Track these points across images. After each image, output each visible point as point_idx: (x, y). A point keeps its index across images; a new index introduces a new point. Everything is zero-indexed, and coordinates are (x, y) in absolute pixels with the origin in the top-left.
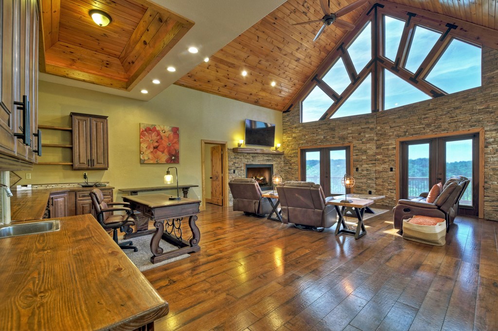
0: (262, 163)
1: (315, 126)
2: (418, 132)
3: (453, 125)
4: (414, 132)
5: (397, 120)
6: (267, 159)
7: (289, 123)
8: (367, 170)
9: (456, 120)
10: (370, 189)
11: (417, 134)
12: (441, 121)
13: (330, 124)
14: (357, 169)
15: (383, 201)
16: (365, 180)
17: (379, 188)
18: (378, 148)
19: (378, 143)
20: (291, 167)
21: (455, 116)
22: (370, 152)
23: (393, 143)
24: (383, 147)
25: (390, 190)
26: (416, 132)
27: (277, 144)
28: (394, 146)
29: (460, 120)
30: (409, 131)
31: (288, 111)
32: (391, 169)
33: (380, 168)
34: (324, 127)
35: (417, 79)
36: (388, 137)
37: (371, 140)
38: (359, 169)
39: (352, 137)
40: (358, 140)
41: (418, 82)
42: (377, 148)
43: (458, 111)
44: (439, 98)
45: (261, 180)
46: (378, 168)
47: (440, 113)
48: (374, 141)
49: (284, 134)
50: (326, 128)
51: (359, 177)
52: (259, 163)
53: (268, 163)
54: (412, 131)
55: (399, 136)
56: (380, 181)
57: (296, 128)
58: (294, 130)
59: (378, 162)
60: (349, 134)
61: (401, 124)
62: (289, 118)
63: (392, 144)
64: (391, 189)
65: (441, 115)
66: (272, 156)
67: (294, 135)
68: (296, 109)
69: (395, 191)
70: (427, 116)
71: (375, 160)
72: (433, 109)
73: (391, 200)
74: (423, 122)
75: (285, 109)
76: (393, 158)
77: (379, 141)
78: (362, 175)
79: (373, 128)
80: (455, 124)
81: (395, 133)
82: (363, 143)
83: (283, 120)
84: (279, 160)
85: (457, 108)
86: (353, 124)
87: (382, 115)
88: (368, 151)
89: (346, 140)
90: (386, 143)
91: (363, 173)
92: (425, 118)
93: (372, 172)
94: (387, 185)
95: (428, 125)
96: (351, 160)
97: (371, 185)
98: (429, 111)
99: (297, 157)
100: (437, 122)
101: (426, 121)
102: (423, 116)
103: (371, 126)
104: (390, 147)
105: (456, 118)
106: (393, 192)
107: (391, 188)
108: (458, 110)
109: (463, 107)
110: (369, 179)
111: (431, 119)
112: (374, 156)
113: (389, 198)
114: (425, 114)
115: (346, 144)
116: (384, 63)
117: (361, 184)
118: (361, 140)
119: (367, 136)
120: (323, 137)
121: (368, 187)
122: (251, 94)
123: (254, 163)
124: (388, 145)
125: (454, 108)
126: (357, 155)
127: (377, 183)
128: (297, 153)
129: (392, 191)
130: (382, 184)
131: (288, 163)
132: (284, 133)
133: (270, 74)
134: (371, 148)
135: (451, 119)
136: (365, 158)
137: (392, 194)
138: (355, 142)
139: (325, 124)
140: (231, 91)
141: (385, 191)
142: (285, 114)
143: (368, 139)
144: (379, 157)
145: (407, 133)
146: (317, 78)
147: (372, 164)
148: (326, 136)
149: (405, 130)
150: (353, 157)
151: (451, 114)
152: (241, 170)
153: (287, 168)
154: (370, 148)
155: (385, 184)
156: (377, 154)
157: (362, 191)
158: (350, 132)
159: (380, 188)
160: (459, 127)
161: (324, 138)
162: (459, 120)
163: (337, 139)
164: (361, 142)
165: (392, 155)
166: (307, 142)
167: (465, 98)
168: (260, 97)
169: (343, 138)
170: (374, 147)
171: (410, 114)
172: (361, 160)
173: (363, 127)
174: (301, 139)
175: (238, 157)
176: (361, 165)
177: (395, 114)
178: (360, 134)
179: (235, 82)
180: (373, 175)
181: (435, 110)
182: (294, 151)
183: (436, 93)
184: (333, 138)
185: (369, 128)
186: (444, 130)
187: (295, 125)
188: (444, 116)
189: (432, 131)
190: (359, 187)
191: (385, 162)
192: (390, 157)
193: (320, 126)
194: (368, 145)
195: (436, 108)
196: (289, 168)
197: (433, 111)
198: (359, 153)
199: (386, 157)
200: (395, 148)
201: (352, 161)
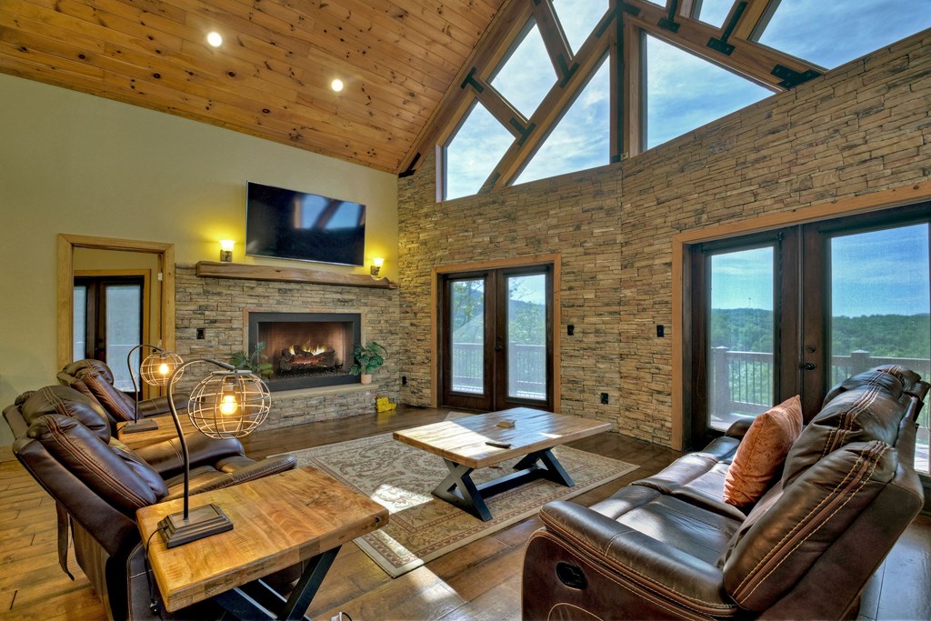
0: (315, 311)
1: (471, 209)
2: (738, 209)
3: (856, 172)
4: (726, 212)
5: (677, 179)
6: (339, 300)
7: (411, 206)
8: (597, 332)
9: (866, 156)
10: (604, 390)
11: (733, 216)
12: (812, 164)
13: (504, 202)
14: (571, 330)
15: (638, 427)
16: (591, 361)
17: (628, 385)
18: (626, 267)
19: (627, 251)
20: (414, 321)
21: (861, 141)
22: (606, 280)
23: (667, 251)
24: (637, 265)
25: (656, 396)
26: (732, 211)
27: (375, 258)
28: (668, 260)
29: (879, 153)
30: (708, 209)
31: (409, 172)
32: (660, 331)
33: (629, 327)
34: (491, 211)
35: (730, 41)
36: (652, 233)
37: (608, 243)
38: (576, 330)
39: (559, 235)
40: (574, 246)
41: (732, 48)
42: (624, 267)
43: (869, 123)
44: (799, 87)
45: (317, 357)
46: (626, 327)
47: (808, 139)
48: (617, 248)
49: (402, 235)
50: (495, 214)
51: (576, 353)
52: (307, 311)
53: (340, 311)
54: (717, 208)
55: (680, 228)
56: (629, 366)
57: (427, 216)
58: (422, 222)
59: (626, 308)
60: (551, 227)
61: (685, 189)
62: (413, 191)
63: (660, 253)
64: (659, 392)
65: (811, 145)
66: (357, 290)
67: (422, 236)
68: (427, 166)
69: (668, 399)
70: (763, 153)
71: (619, 304)
72: (785, 126)
73: (658, 426)
74: (751, 175)
75: (403, 168)
76: (663, 295)
77: (629, 247)
78: (584, 346)
79: (613, 209)
80: (863, 169)
81: (671, 218)
82: (586, 254)
83: (400, 196)
84: (382, 303)
85: (867, 112)
86: (562, 198)
87: (637, 168)
88: (600, 276)
89: (544, 247)
90: (647, 250)
91: (585, 340)
92: (757, 161)
93: (610, 338)
94: (648, 377)
95: (769, 184)
96: (555, 303)
97: (607, 375)
98: (770, 137)
99: (429, 293)
100: (795, 169)
101: (762, 171)
102: (752, 156)
103: (609, 202)
104: (657, 262)
105: (864, 148)
106: (663, 402)
107: (659, 388)
108: (872, 118)
109: (888, 104)
110: (603, 357)
111: (779, 161)
112: (616, 290)
113: (654, 419)
114: (757, 150)
115: (544, 258)
116: (640, 15)
117: (582, 373)
118: (581, 245)
119: (597, 231)
120: (487, 239)
121: (600, 380)
122: (266, 111)
123: (284, 309)
124: (652, 256)
125: (857, 114)
126: (570, 289)
127: (623, 370)
128: (429, 284)
129: (661, 398)
130: (635, 373)
131: (408, 309)
132: (401, 230)
133: (313, 50)
134: (608, 267)
135: (846, 153)
136: (591, 296)
137: (661, 407)
138: (566, 250)
139: (494, 202)
140: (184, 94)
141: (645, 398)
142: (404, 181)
143: (601, 241)
144: (628, 293)
145: (705, 217)
146: (473, 77)
147: (611, 313)
148: (496, 237)
149: (699, 206)
150: (562, 295)
151: (844, 136)
152: (232, 329)
153: (407, 323)
154: (605, 269)
155: (642, 374)
156: (623, 284)
157: (583, 391)
158: (554, 222)
159: (631, 387)
160: (878, 179)
161: (491, 242)
162: (874, 154)
163: (521, 244)
164: (581, 250)
165: (663, 287)
166: (452, 255)
167: (894, 71)
168: (305, 124)
169: (536, 241)
170: (616, 266)
171: (713, 153)
172: (581, 302)
173: (586, 206)
174: (437, 247)
175: (219, 290)
176: (583, 317)
177: (670, 159)
178: (578, 228)
179: (191, 67)
180: (614, 348)
181: (792, 131)
182: (422, 280)
183: (790, 75)
184: (513, 240)
185: (601, 208)
186: (822, 196)
187: (425, 210)
188: (821, 148)
189: (782, 201)
190: (576, 382)
191: (644, 310)
192: (655, 292)
193: (481, 211)
194: (600, 260)
195: (792, 125)
196: (412, 325)
197: (783, 133)
198: (577, 284)
199: (646, 293)
200: (669, 264)
201: (557, 305)
